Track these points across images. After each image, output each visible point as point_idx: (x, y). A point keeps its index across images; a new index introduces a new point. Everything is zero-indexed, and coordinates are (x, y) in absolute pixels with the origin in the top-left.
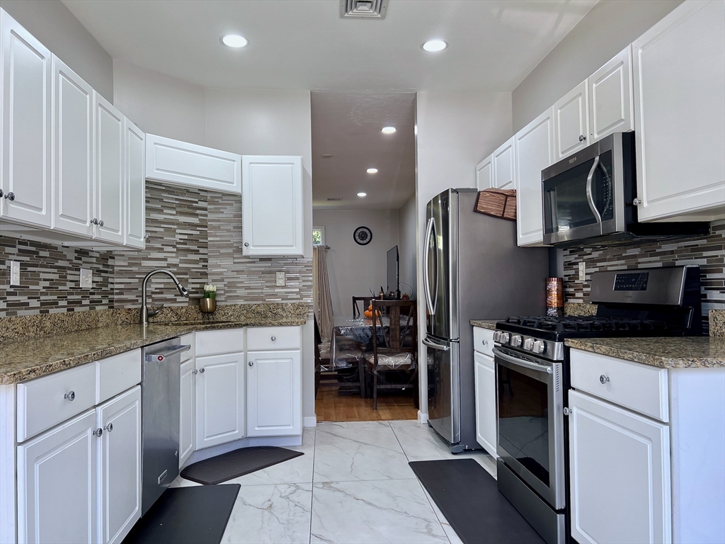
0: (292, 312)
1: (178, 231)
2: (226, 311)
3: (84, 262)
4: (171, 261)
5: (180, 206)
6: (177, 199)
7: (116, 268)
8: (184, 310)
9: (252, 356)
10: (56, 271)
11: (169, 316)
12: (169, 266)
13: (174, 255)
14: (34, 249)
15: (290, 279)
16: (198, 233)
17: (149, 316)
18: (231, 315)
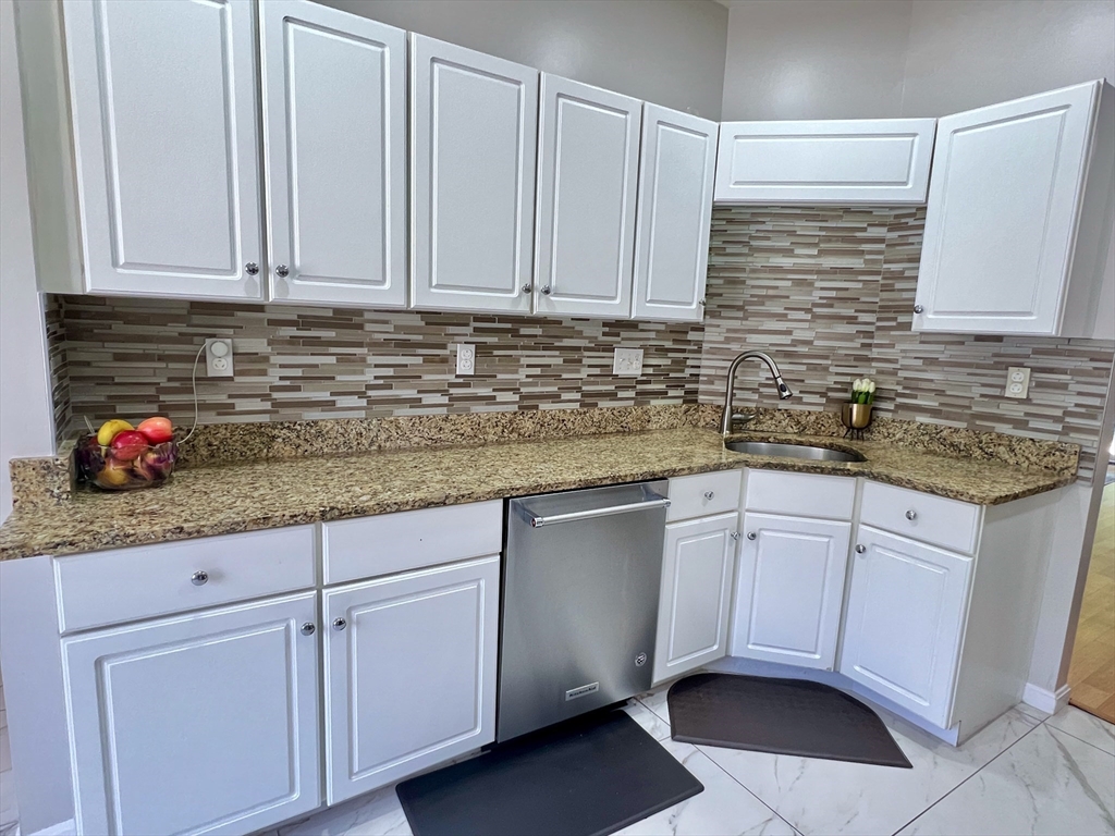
1: (818, 284)
2: (891, 431)
3: (623, 339)
4: (798, 335)
5: (828, 239)
6: (821, 228)
7: (704, 345)
8: (813, 418)
10: (557, 353)
11: (784, 423)
12: (795, 343)
13: (806, 325)
15: (1040, 385)
16: (860, 285)
18: (900, 440)
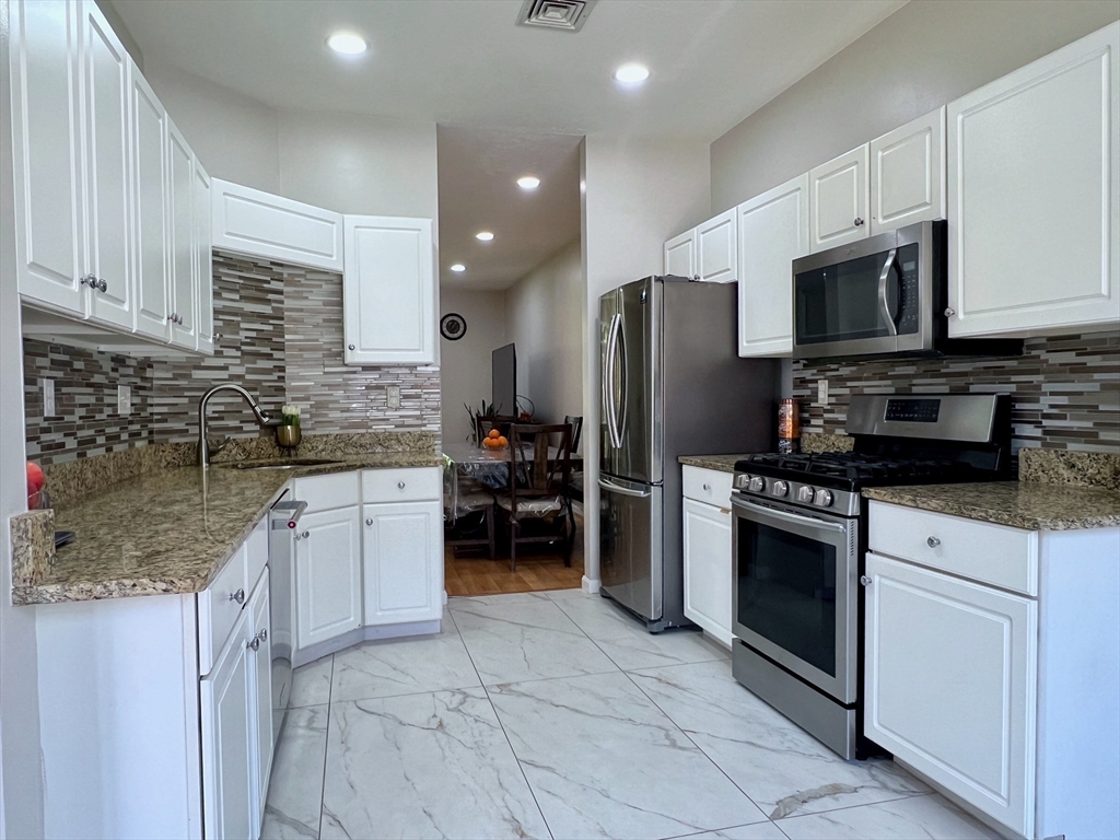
0: (412, 444)
1: (243, 325)
2: (314, 444)
3: (121, 376)
4: (234, 370)
5: (244, 287)
6: (240, 277)
7: (155, 382)
8: (254, 444)
9: (369, 511)
10: (92, 390)
11: (234, 452)
12: (232, 378)
13: (238, 361)
14: (66, 358)
15: (406, 397)
16: (271, 328)
17: (211, 453)
18: (323, 450)
